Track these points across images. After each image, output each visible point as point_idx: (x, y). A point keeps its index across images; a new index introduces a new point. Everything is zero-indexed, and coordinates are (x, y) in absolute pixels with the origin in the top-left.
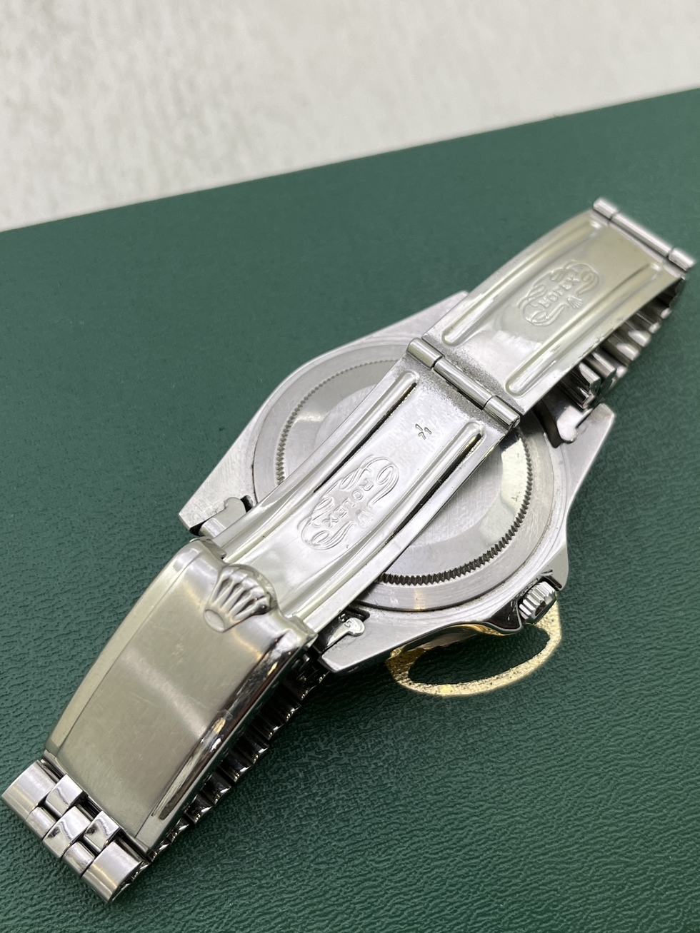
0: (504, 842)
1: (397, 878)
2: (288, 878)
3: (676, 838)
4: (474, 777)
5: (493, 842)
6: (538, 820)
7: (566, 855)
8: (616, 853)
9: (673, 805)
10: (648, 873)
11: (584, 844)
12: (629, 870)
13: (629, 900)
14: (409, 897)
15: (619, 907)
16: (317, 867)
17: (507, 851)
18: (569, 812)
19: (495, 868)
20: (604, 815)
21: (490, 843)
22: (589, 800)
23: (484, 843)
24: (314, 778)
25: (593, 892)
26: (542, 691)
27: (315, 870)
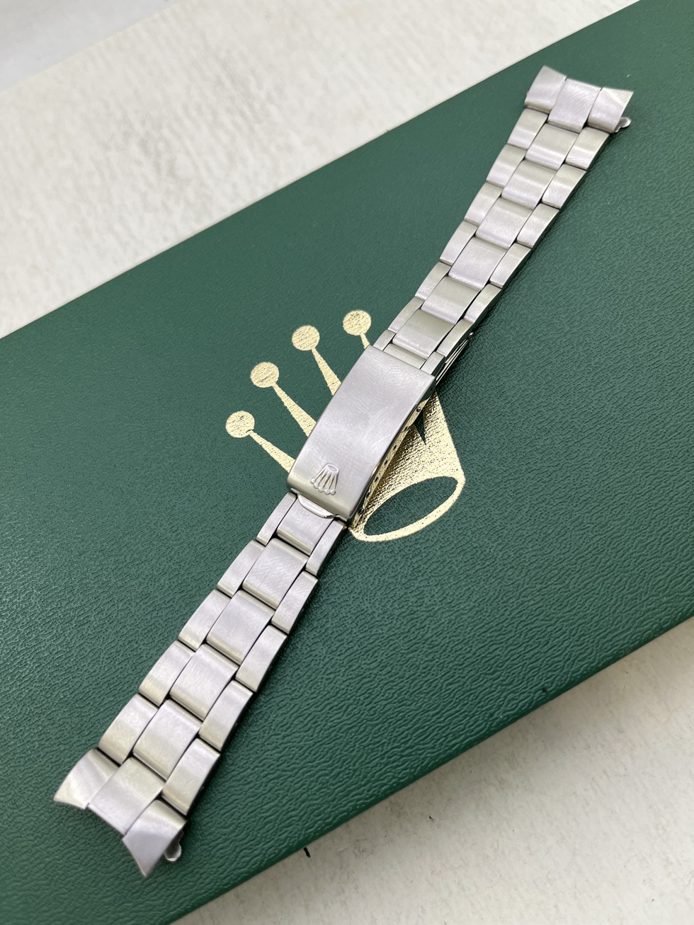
1: (384, 672)
2: (310, 689)
3: (579, 599)
7: (501, 629)
8: (537, 620)
9: (572, 576)
11: (514, 618)
12: (549, 629)
14: (396, 683)
16: (327, 677)
17: (458, 636)
19: (452, 650)
20: (523, 594)
23: (441, 634)
24: (313, 617)
25: (527, 650)
27: (327, 679)
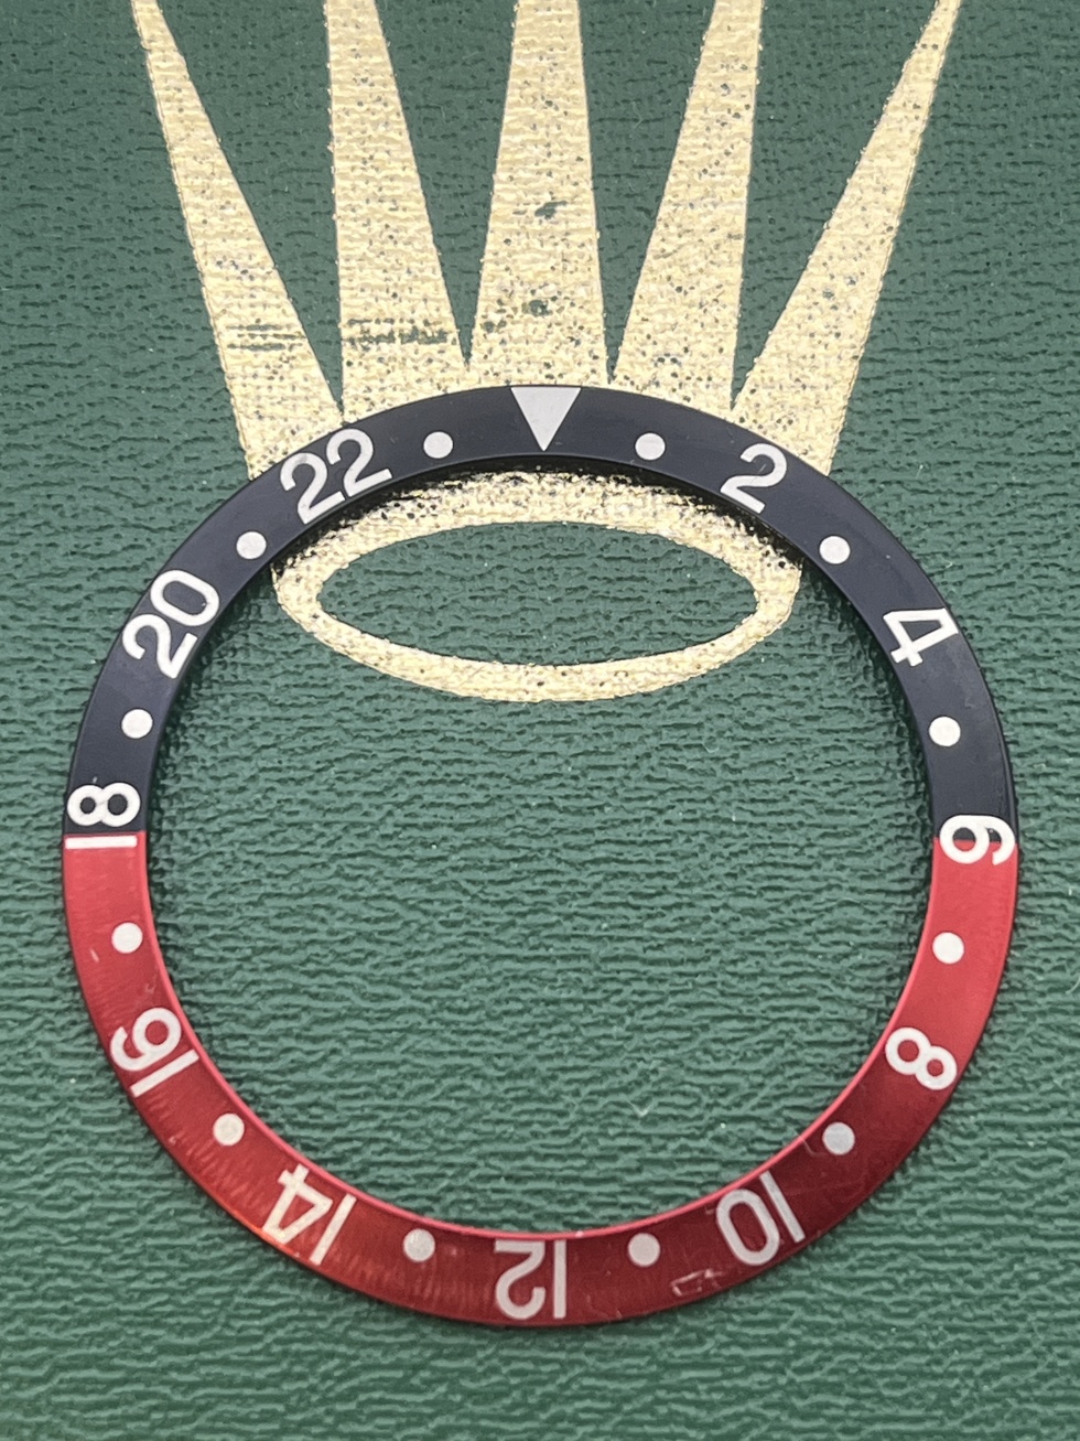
0: (415, 1112)
4: (396, 917)
5: (387, 1103)
6: (532, 1083)
10: (783, 1327)
13: (703, 1380)
15: (669, 1388)
18: (626, 1090)
21: (379, 1101)
22: (695, 1080)
26: (675, 747)
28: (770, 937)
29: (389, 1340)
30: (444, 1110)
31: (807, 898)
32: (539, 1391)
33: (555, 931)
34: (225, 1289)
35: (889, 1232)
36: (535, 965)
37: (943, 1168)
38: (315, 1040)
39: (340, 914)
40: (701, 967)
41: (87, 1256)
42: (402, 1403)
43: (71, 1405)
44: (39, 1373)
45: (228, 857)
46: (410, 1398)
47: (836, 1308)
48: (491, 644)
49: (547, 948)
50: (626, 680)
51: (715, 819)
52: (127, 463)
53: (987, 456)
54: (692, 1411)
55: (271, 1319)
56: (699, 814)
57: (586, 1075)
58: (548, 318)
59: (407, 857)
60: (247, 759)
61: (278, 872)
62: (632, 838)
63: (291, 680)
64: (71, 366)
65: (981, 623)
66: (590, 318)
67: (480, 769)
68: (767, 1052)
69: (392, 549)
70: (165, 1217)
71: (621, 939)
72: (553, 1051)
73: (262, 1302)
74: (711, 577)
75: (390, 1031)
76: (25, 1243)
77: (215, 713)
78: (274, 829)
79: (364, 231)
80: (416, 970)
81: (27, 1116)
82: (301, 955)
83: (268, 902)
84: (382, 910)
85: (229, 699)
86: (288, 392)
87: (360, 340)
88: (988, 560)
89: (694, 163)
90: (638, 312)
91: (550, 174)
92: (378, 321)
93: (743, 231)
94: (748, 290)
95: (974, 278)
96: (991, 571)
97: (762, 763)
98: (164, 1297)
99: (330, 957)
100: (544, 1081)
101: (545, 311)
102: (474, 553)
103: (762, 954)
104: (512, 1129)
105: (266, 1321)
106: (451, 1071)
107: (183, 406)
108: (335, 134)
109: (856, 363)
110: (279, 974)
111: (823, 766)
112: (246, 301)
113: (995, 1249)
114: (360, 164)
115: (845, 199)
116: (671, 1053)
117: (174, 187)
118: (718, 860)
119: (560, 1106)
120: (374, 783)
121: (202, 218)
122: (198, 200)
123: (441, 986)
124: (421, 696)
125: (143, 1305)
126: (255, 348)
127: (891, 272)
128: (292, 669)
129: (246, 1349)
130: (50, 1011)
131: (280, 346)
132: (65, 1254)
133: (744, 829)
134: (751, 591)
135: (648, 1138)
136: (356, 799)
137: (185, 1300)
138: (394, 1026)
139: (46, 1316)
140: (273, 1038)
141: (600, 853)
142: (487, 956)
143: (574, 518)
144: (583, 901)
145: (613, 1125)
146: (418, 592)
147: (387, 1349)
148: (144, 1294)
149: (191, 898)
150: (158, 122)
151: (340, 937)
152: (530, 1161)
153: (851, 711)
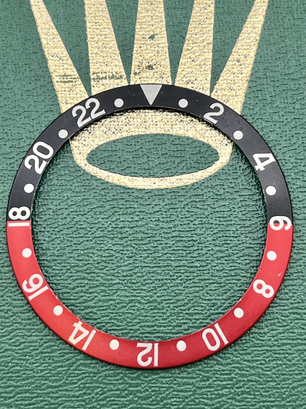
28: (225, 258)
29: (115, 382)
30: (129, 313)
31: (237, 246)
32: (160, 396)
33: (161, 258)
34: (66, 368)
35: (263, 346)
36: (155, 269)
37: (279, 326)
38: (90, 293)
39: (96, 255)
40: (205, 268)
41: (24, 360)
42: (120, 401)
43: (21, 404)
44: (11, 395)
45: (62, 238)
46: (122, 399)
47: (248, 369)
48: (139, 171)
49: (159, 263)
50: (180, 182)
51: (208, 223)
52: (26, 119)
53: (288, 110)
54: (206, 401)
55: (80, 377)
56: (203, 222)
57: (172, 301)
58: (153, 71)
59: (116, 237)
60: (67, 209)
61: (77, 243)
62: (183, 230)
63: (79, 184)
64: (9, 89)
65: (287, 161)
66: (166, 70)
67: (137, 210)
68: (226, 293)
69: (108, 143)
70: (47, 347)
71: (181, 260)
72: (162, 295)
73: (77, 372)
74: (205, 149)
75: (113, 290)
76: (6, 357)
77: (56, 195)
78: (76, 230)
79: (96, 45)
80: (120, 271)
81: (4, 318)
82: (85, 268)
83: (74, 252)
84: (110, 253)
85: (60, 191)
86: (75, 95)
87: (96, 79)
88: (288, 142)
89: (196, 21)
90: (181, 68)
91: (153, 26)
92: (102, 73)
93: (212, 42)
94: (214, 60)
95: (282, 55)
96: (290, 145)
97: (222, 206)
98: (48, 371)
99: (94, 268)
100: (159, 304)
101: (152, 69)
102: (133, 144)
103: (223, 264)
104: (150, 318)
105: (78, 378)
106: (131, 301)
107: (43, 101)
108: (87, 15)
109: (247, 82)
110: (79, 274)
111: (240, 206)
112: (61, 68)
113: (295, 350)
114: (94, 24)
115: (243, 31)
116: (197, 294)
117: (38, 33)
118: (210, 235)
119: (164, 311)
120: (105, 215)
121: (46, 42)
122: (46, 37)
123: (127, 276)
124: (119, 188)
125: (42, 374)
126: (65, 82)
127: (257, 54)
128: (79, 181)
129: (73, 386)
130: (10, 287)
131: (72, 81)
132: (18, 359)
133: (217, 226)
134: (217, 153)
135: (191, 320)
136: (100, 220)
137: (54, 372)
138: (114, 288)
139: (13, 378)
140: (77, 293)
141: (174, 234)
142: (141, 266)
143: (163, 132)
144: (169, 249)
145: (181, 316)
146: (116, 156)
147: (115, 385)
148: (42, 371)
149: (51, 251)
150: (32, 13)
151: (97, 262)
152: (156, 328)
153: (248, 189)
